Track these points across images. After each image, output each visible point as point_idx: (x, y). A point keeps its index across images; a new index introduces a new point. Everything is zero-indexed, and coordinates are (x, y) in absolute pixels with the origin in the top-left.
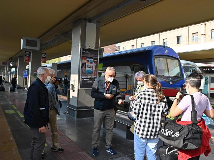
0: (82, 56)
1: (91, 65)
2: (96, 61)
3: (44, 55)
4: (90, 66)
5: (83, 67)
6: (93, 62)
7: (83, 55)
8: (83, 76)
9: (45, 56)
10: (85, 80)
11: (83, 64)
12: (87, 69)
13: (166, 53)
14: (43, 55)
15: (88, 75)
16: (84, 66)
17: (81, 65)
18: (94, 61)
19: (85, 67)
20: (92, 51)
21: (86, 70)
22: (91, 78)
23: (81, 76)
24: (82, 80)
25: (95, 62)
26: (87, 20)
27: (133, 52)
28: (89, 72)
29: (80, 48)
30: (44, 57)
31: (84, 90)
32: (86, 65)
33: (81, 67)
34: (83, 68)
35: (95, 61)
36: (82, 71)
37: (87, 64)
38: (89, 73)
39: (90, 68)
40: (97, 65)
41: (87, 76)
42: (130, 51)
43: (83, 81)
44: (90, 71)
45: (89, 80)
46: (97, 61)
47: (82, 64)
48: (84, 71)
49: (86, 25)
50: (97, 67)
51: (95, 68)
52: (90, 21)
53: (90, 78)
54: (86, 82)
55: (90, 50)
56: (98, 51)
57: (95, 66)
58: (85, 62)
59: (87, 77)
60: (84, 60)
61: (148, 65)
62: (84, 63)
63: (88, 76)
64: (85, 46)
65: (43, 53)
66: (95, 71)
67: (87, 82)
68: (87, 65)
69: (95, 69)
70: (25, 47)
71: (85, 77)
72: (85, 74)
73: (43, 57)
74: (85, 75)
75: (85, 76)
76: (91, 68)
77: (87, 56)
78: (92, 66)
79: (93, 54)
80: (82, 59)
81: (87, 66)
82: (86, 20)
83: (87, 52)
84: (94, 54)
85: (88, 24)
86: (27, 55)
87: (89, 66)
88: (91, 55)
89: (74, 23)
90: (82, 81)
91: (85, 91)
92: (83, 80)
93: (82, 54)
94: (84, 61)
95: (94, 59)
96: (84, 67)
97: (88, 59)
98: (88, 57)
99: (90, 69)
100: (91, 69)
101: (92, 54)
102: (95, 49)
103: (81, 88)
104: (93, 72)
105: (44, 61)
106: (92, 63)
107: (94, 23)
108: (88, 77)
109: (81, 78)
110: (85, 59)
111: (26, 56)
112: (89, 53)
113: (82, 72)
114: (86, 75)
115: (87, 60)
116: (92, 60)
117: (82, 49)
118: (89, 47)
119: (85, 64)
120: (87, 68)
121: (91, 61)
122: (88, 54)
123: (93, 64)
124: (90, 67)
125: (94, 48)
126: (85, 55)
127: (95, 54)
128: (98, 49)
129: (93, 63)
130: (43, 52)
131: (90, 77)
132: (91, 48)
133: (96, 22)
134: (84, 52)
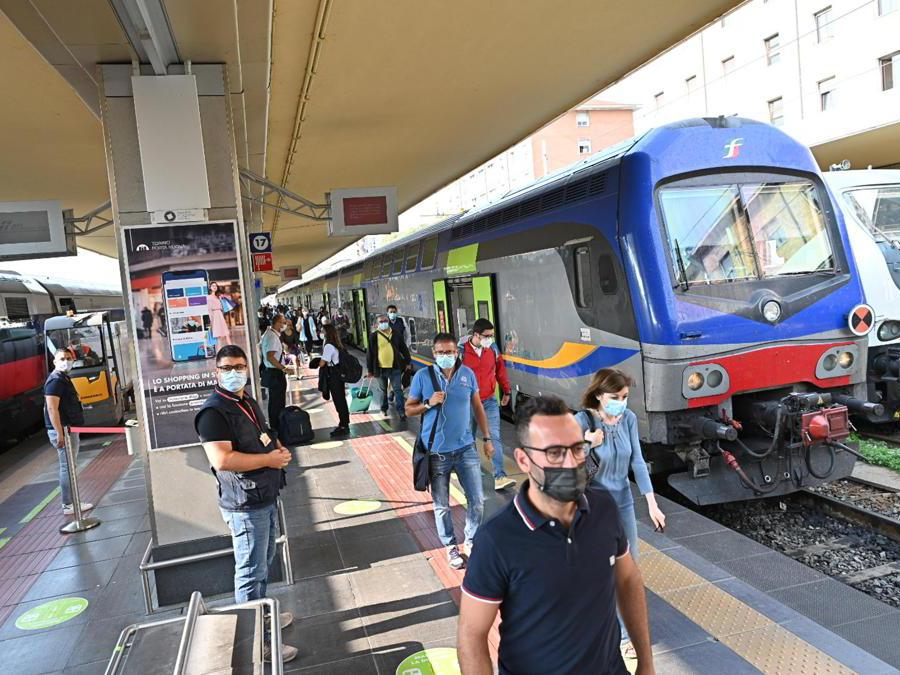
0: (131, 274)
1: (200, 311)
2: (229, 283)
3: (261, 243)
4: (193, 318)
5: (146, 334)
6: (210, 292)
7: (140, 267)
8: (159, 381)
10: (171, 399)
11: (147, 316)
12: (177, 339)
13: (731, 154)
14: (257, 240)
15: (190, 370)
16: (156, 323)
17: (136, 321)
18: (214, 288)
19: (163, 330)
20: (190, 236)
21: (174, 343)
22: (209, 383)
23: (145, 383)
24: (156, 405)
25: (220, 291)
26: (134, 64)
28: (195, 354)
29: (119, 231)
30: (260, 248)
31: (179, 452)
32: (163, 320)
33: (138, 330)
34: (150, 337)
35: (221, 284)
36: (144, 355)
37: (172, 313)
38: (192, 359)
39: (192, 329)
40: (237, 307)
41: (184, 378)
43: (160, 411)
44: (200, 346)
45: (196, 395)
46: (234, 287)
47: (143, 318)
48: (158, 354)
49: (130, 97)
50: (237, 320)
51: (230, 323)
53: (200, 384)
54: (184, 407)
55: (180, 234)
58: (160, 300)
59: (187, 381)
60: (146, 290)
61: (629, 237)
62: (151, 308)
63: (190, 377)
64: (146, 215)
66: (229, 340)
67: (189, 407)
68: (176, 316)
69: (227, 333)
71: (170, 384)
72: (169, 367)
74: (169, 376)
75: (166, 381)
76: (200, 329)
77: (168, 266)
78: (206, 319)
79: (202, 251)
80: (136, 290)
81: (176, 321)
82: (129, 63)
83: (158, 245)
84: (208, 251)
87: (188, 319)
88: (194, 260)
90: (155, 411)
91: (184, 455)
92: (159, 405)
93: (130, 264)
94: (150, 300)
96: (154, 334)
97: (171, 284)
98: (172, 269)
99: (198, 337)
100: (204, 332)
101: (193, 252)
102: (210, 220)
103: (153, 447)
106: (203, 301)
107: (182, 71)
108: (192, 381)
109: (146, 392)
110: (155, 288)
112: (171, 247)
113: (151, 360)
114: (173, 372)
115: (168, 291)
116: (200, 282)
117: (126, 231)
118: (170, 217)
119: (161, 313)
120: (173, 336)
121: (197, 290)
122: (168, 253)
123: (215, 307)
124: (192, 323)
126: (151, 264)
127: (217, 250)
128: (235, 217)
129: (211, 298)
131: (201, 380)
132: (181, 220)
133: (193, 63)
134: (142, 246)
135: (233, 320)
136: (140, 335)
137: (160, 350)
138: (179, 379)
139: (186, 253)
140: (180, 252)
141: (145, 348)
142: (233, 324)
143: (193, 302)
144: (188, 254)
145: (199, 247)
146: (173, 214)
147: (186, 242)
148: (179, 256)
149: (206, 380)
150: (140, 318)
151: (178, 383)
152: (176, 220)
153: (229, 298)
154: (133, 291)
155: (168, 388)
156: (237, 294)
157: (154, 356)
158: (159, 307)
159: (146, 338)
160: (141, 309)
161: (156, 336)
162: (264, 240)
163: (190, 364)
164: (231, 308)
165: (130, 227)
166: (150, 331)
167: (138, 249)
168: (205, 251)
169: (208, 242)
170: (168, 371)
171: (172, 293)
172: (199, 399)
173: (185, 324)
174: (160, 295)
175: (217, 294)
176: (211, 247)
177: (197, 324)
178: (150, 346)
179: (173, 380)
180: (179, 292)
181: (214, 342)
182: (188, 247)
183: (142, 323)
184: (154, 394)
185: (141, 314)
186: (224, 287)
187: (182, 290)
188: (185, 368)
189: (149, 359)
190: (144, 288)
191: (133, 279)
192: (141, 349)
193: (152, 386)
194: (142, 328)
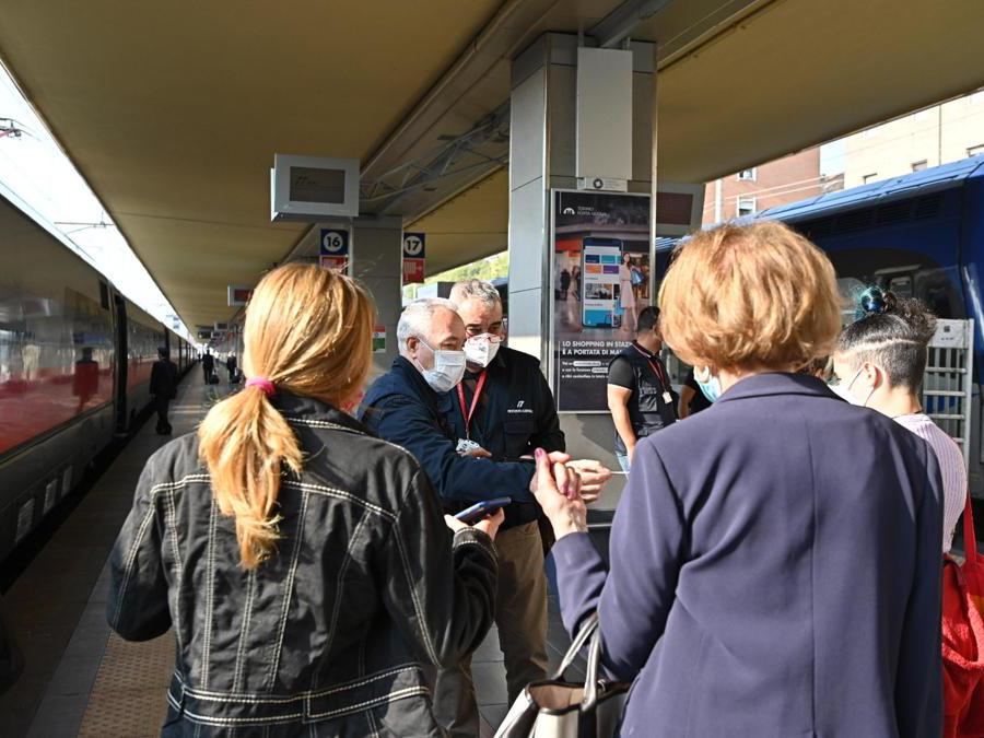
0: (557, 235)
1: (612, 279)
2: (640, 255)
3: (413, 245)
4: (606, 286)
5: (563, 296)
6: (622, 262)
7: (564, 230)
8: (568, 344)
9: (420, 245)
10: (576, 363)
11: (565, 278)
12: (590, 304)
14: (409, 242)
15: (597, 337)
16: (572, 286)
17: (556, 282)
18: (626, 259)
19: (578, 293)
20: (611, 205)
21: (585, 308)
22: (612, 352)
23: (556, 344)
24: (562, 367)
25: (632, 262)
26: (581, 34)
27: (884, 198)
28: (602, 321)
29: (548, 192)
30: (412, 252)
31: (575, 419)
32: (579, 283)
33: (556, 292)
34: (565, 299)
35: (633, 255)
36: (559, 315)
37: (587, 278)
38: (600, 326)
39: (604, 296)
40: (645, 280)
41: (591, 343)
42: (865, 195)
43: (566, 373)
44: (608, 314)
45: (599, 363)
46: (645, 260)
47: (562, 280)
48: (571, 316)
49: (574, 66)
50: (643, 293)
51: (636, 295)
52: (595, 39)
53: (605, 352)
54: (587, 373)
55: (601, 201)
56: (647, 201)
57: (634, 286)
58: (578, 264)
59: (592, 348)
60: (567, 253)
61: (972, 266)
62: (570, 270)
63: (595, 344)
64: (572, 180)
65: (406, 235)
66: (633, 311)
67: (590, 373)
68: (590, 282)
69: (633, 305)
70: (289, 208)
71: (578, 348)
72: (579, 331)
73: (406, 255)
74: (578, 340)
75: (575, 344)
76: (610, 298)
77: (589, 232)
78: (617, 287)
79: (620, 221)
80: (558, 251)
81: (590, 287)
82: (575, 33)
83: (584, 211)
84: (626, 222)
85: (587, 57)
86: (332, 249)
87: (600, 286)
88: (612, 228)
89: (515, 58)
90: (562, 373)
91: (581, 424)
92: (565, 367)
93: (557, 225)
94: (570, 263)
95: (629, 247)
96: (570, 297)
97: (590, 250)
98: (593, 235)
99: (608, 305)
100: (613, 301)
101: (613, 221)
102: (629, 191)
104: (625, 321)
105: (414, 272)
106: (615, 270)
107: (620, 46)
108: (597, 348)
109: (556, 353)
110: (576, 251)
111: (324, 251)
112: (594, 214)
113: (563, 323)
114: (582, 335)
115: (587, 256)
116: (615, 251)
117: (557, 193)
118: (598, 184)
119: (578, 277)
120: (586, 301)
121: (611, 258)
122: (590, 220)
123: (624, 277)
124: (604, 290)
125: (622, 188)
126: (575, 228)
127: (633, 222)
128: (650, 192)
129: (623, 268)
130: (410, 230)
131: (605, 348)
132: (607, 188)
133: (632, 40)
134: (569, 209)
135: (639, 292)
136: (557, 296)
137: (573, 312)
138: (587, 344)
139: (606, 221)
140: (601, 219)
141: (560, 309)
142: (640, 296)
143: (608, 269)
144: (608, 223)
145: (619, 217)
146: (601, 182)
147: (607, 210)
148: (600, 223)
149: (609, 349)
150: (559, 279)
151: (585, 348)
152: (603, 188)
153: (639, 270)
154: (556, 252)
155: (576, 351)
156: (646, 268)
157: (567, 319)
158: (577, 271)
159: (562, 300)
160: (561, 270)
161: (571, 299)
162: (417, 243)
163: (598, 331)
164: (639, 280)
165: (561, 190)
166: (566, 293)
167: (565, 212)
168: (622, 222)
169: (626, 213)
170: (576, 335)
171: (590, 258)
172: (602, 366)
173: (597, 290)
174: (579, 259)
175: (629, 265)
176: (629, 218)
177: (608, 292)
178: (565, 308)
179: (580, 344)
180: (594, 258)
181: (621, 312)
182: (609, 216)
183: (560, 284)
184: (562, 356)
185: (560, 276)
186: (635, 259)
187: (598, 256)
188: (593, 334)
189: (562, 321)
190: (566, 250)
191: (557, 240)
192: (556, 310)
193: (562, 347)
194: (560, 289)
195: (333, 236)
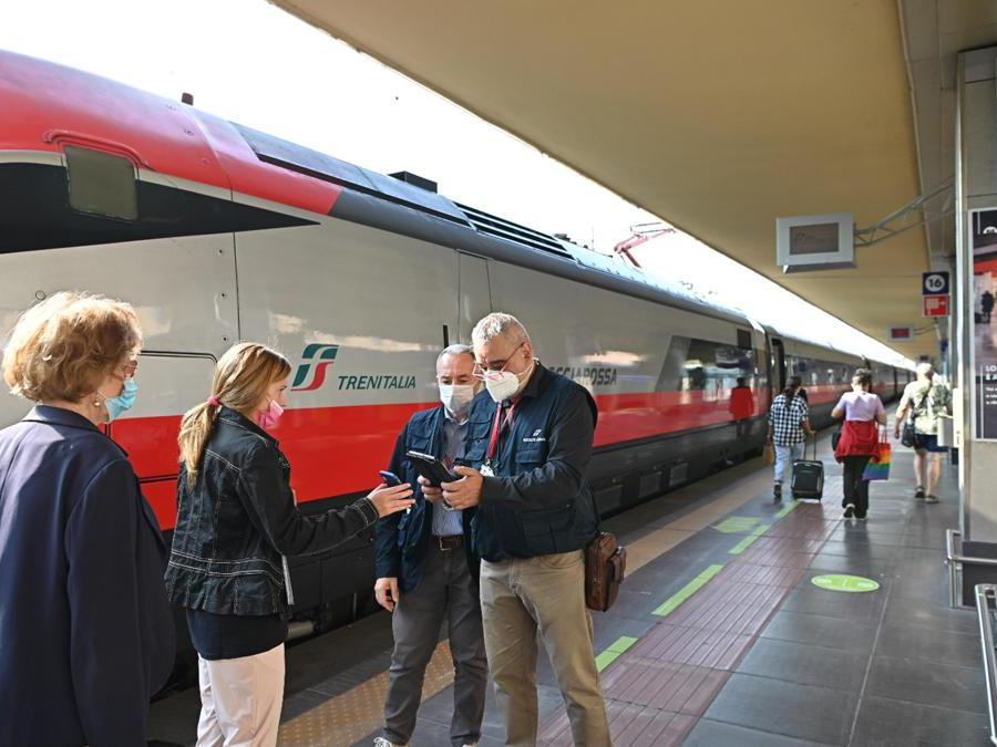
0: (975, 257)
5: (984, 319)
7: (983, 250)
8: (992, 368)
11: (987, 300)
17: (975, 305)
23: (977, 369)
24: (986, 392)
29: (965, 215)
33: (976, 315)
34: (989, 322)
36: (980, 340)
43: (990, 400)
47: (983, 302)
48: (995, 339)
60: (990, 274)
62: (993, 292)
64: (995, 197)
70: (795, 261)
80: (978, 273)
86: (935, 289)
90: (985, 400)
92: (989, 393)
93: (975, 247)
94: (993, 284)
103: (978, 436)
109: (978, 378)
113: (985, 346)
117: (975, 214)
134: (990, 228)
136: (978, 319)
141: (982, 333)
150: (979, 302)
154: (976, 274)
157: (991, 342)
159: (984, 323)
160: (982, 292)
165: (979, 210)
166: (989, 316)
167: (985, 232)
178: (987, 331)
183: (981, 307)
184: (985, 381)
185: (981, 298)
189: (984, 344)
190: (987, 271)
191: (975, 262)
192: (977, 334)
193: (985, 372)
194: (981, 312)
195: (934, 278)
